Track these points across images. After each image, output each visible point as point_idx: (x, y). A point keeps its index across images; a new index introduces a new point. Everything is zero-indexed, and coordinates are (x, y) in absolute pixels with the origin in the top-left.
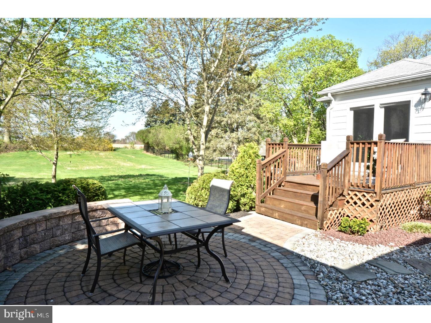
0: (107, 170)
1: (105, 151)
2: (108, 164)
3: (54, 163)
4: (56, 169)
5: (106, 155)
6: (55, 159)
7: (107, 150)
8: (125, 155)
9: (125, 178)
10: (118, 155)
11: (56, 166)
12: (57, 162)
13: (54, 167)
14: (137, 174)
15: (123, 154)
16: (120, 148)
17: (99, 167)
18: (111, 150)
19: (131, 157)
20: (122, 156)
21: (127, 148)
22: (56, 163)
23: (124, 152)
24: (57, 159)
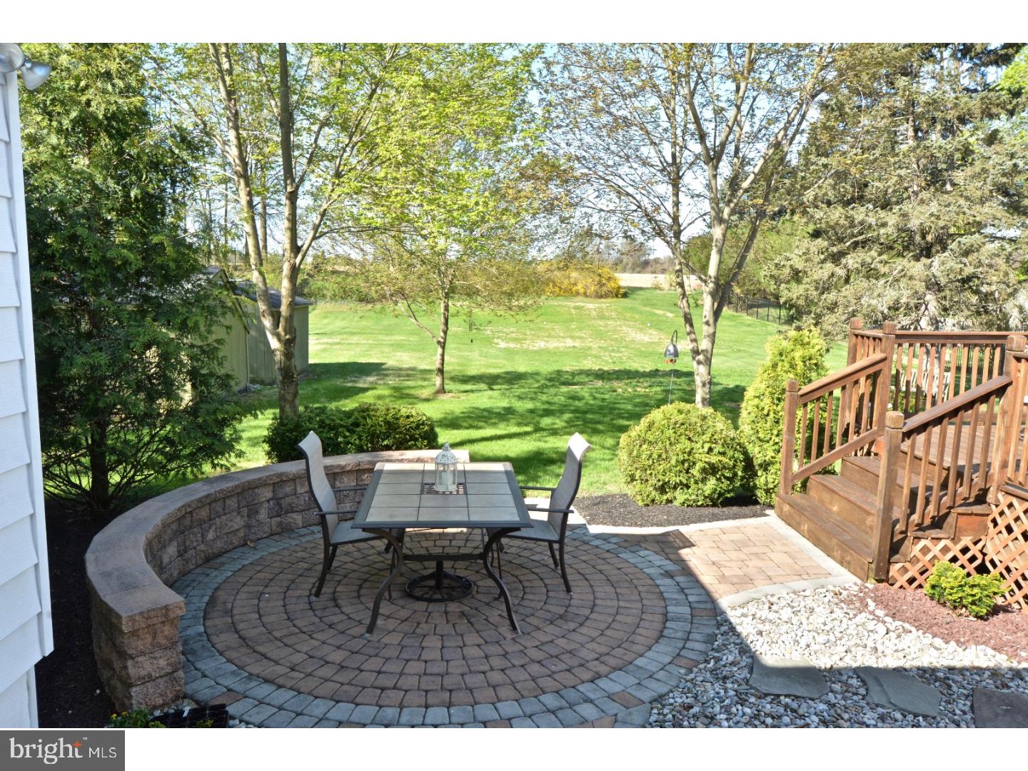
0: (583, 353)
1: (601, 297)
2: (599, 335)
3: (439, 342)
4: (443, 355)
5: (601, 308)
6: (442, 334)
7: (605, 296)
8: (648, 309)
9: (610, 380)
10: (632, 309)
11: (443, 348)
12: (445, 339)
13: (440, 350)
14: (647, 370)
15: (645, 305)
16: (641, 289)
17: (570, 343)
18: (617, 296)
19: (664, 315)
20: (640, 312)
21: (660, 289)
22: (444, 343)
23: (648, 302)
24: (445, 332)
